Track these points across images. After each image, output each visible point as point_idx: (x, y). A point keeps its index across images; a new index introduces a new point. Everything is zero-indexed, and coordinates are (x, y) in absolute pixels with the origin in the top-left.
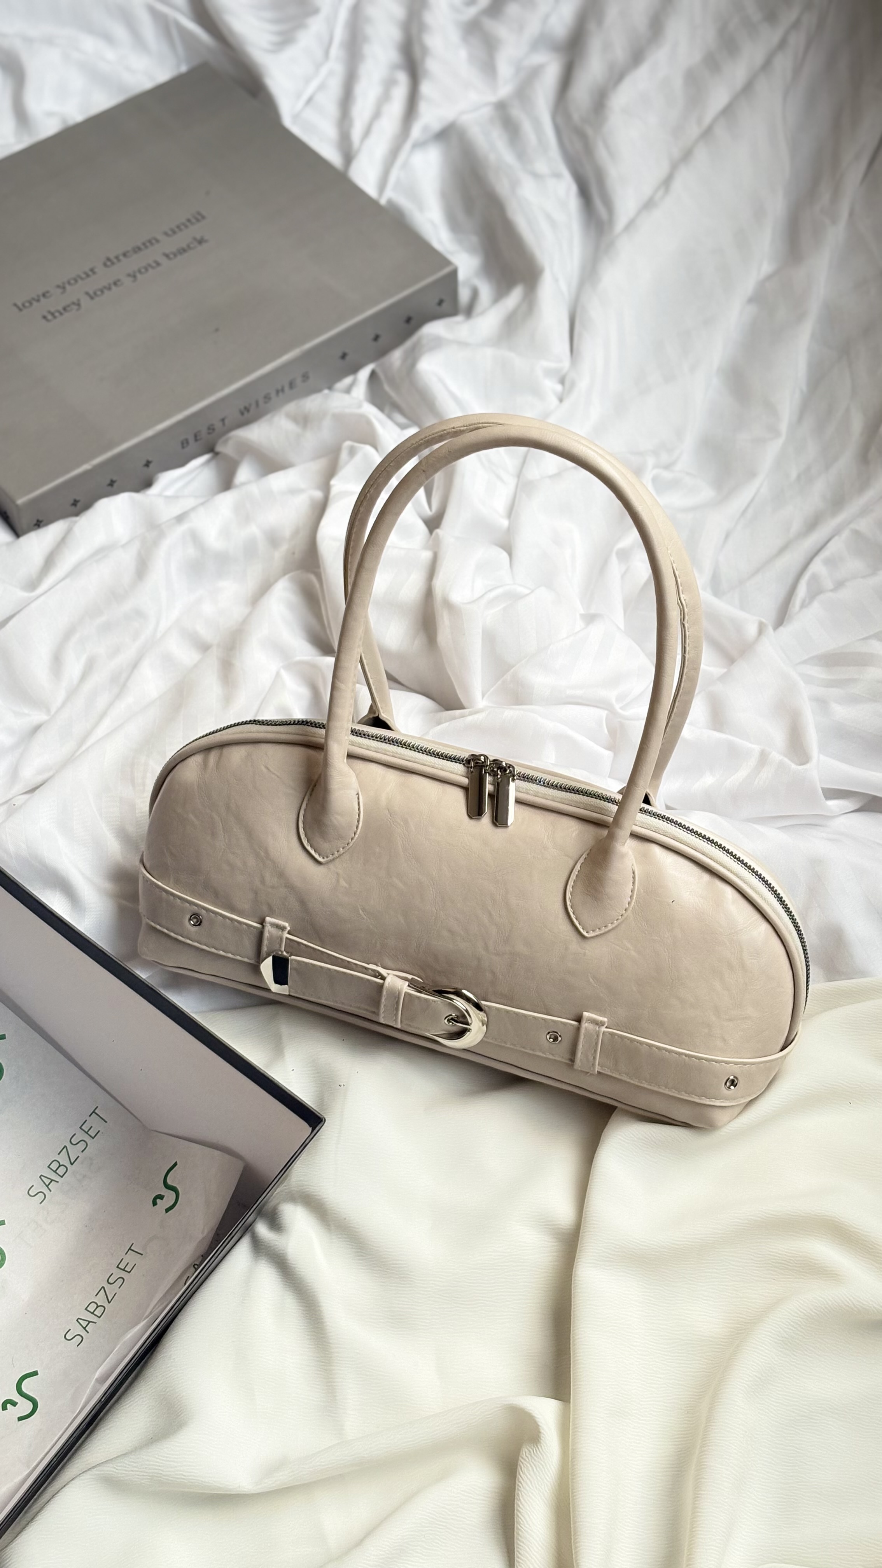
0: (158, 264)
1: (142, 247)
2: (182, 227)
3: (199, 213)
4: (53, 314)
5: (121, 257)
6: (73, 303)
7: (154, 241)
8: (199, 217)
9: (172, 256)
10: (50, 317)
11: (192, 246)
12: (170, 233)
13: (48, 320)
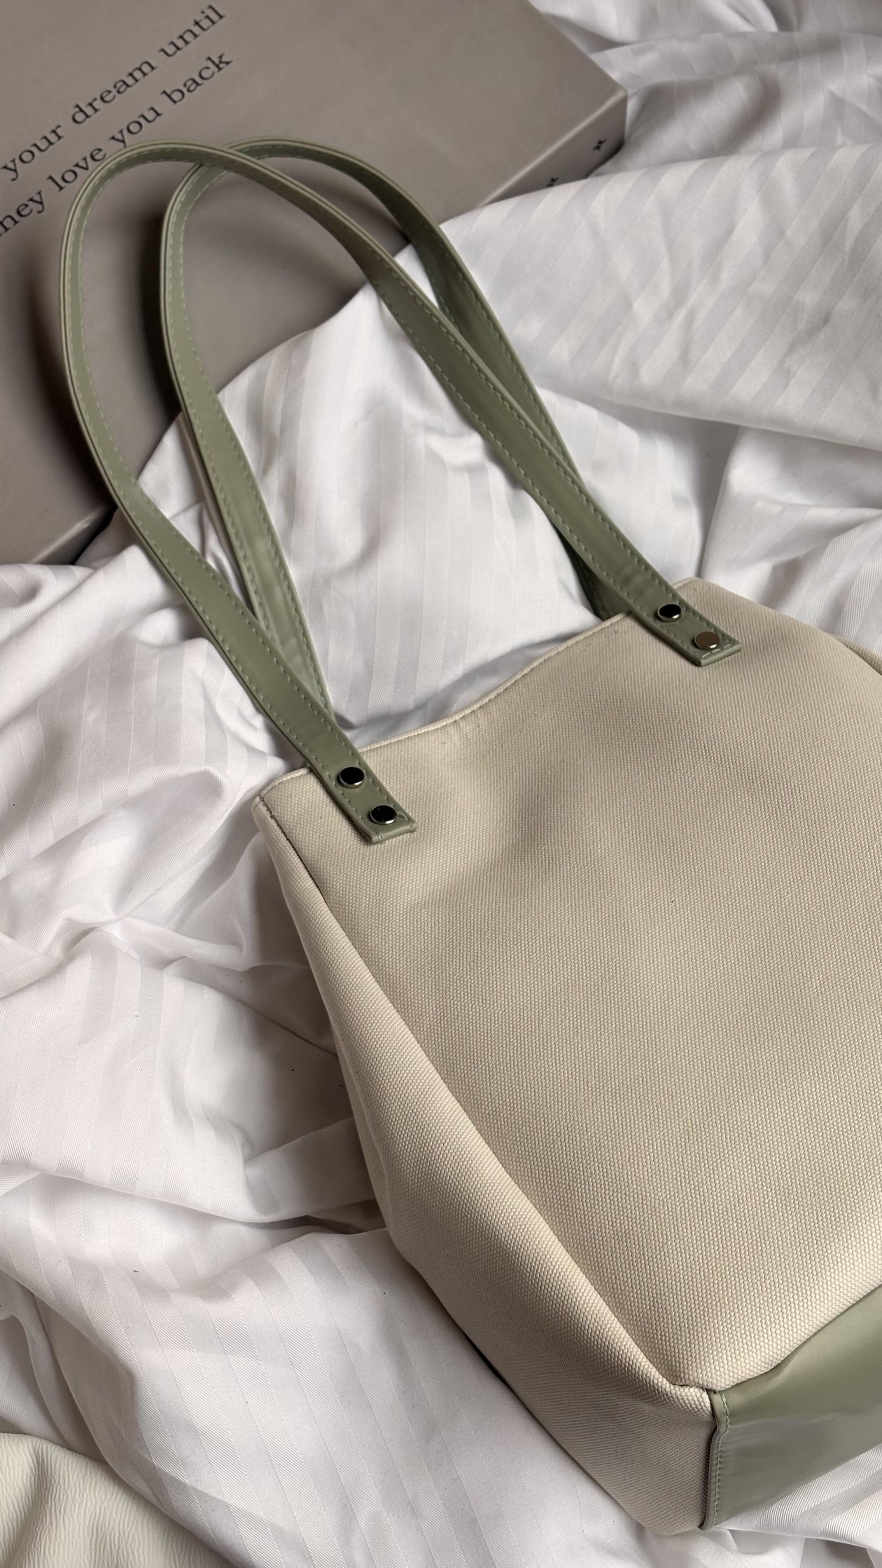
1: (130, 81)
2: (188, 37)
3: (211, 7)
5: (98, 104)
6: (31, 200)
7: (146, 68)
8: (214, 17)
9: (176, 96)
11: (205, 74)
12: (171, 50)
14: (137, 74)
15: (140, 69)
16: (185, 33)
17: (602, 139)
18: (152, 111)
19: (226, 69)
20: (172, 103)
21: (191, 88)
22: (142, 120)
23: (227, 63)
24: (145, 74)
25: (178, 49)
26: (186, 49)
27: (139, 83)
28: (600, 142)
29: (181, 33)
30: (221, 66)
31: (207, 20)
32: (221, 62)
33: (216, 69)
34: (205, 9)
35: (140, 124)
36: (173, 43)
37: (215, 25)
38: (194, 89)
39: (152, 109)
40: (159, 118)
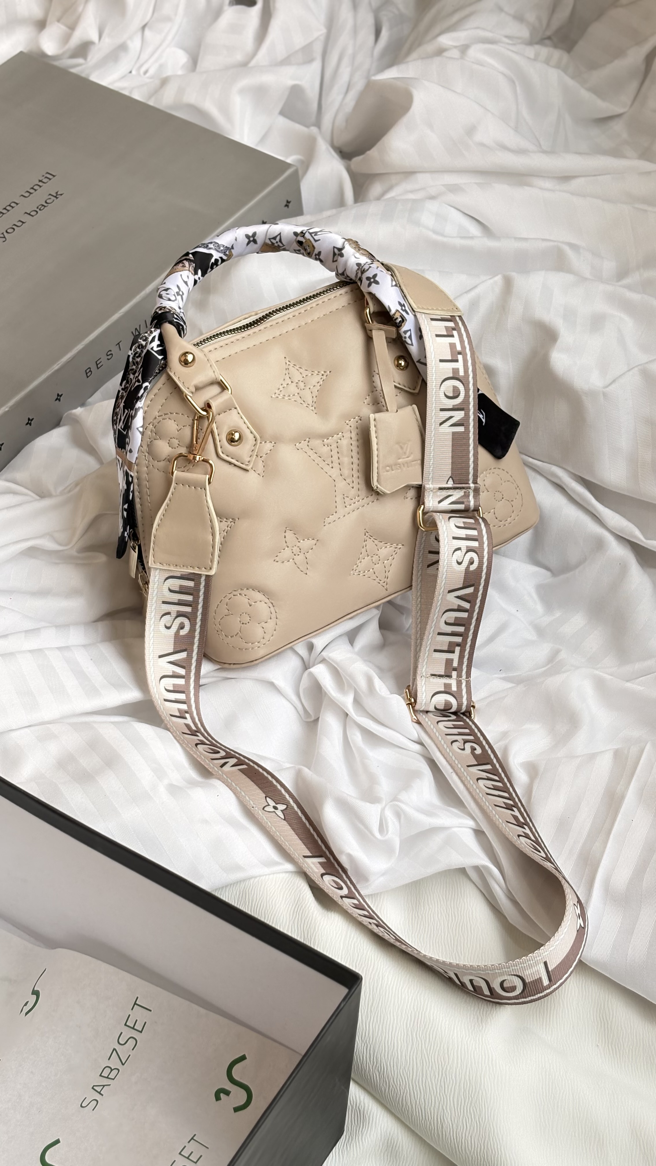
14: (8, 208)
15: (10, 205)
16: (34, 186)
17: (289, 200)
18: (20, 222)
19: (60, 197)
20: (31, 217)
21: (41, 209)
22: (14, 227)
23: (61, 195)
24: (13, 207)
25: (31, 193)
26: (35, 193)
27: (9, 212)
28: (288, 202)
29: (32, 187)
30: (58, 196)
31: (46, 179)
32: (57, 195)
33: (55, 198)
34: (44, 174)
35: (14, 229)
36: (28, 192)
37: (52, 180)
38: (44, 209)
39: (20, 221)
40: (24, 224)
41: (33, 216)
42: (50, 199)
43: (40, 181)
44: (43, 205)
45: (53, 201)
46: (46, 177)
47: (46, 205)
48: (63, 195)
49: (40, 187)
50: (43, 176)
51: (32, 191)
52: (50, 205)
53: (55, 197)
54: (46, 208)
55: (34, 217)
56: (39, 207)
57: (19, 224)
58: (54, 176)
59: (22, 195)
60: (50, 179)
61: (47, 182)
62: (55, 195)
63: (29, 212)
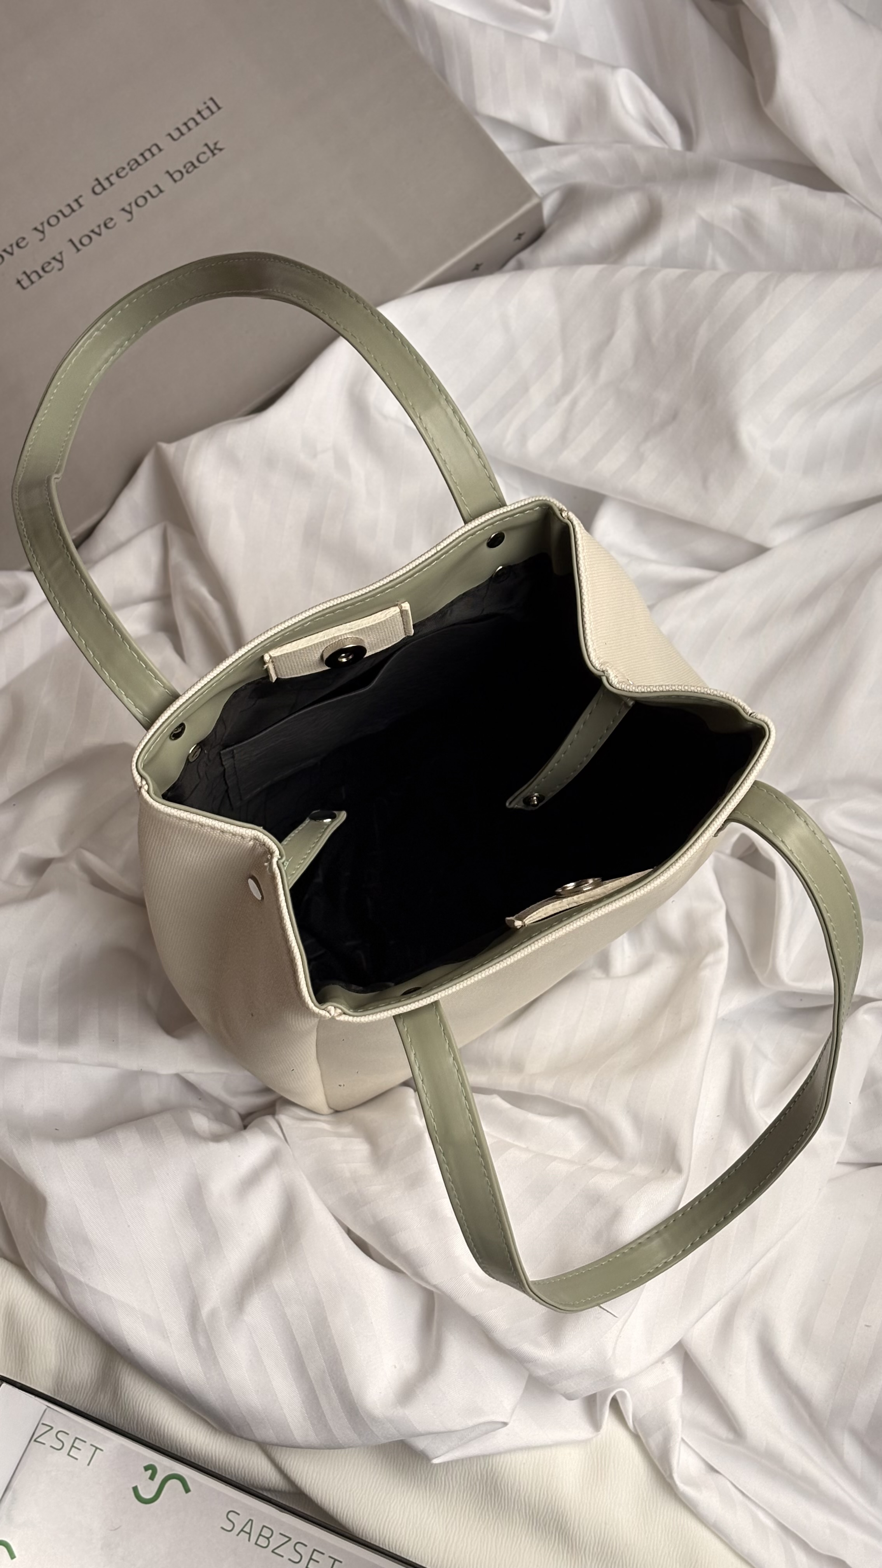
0: (161, 191)
1: (141, 160)
2: (191, 124)
3: (212, 99)
4: (29, 277)
5: (114, 179)
6: (54, 258)
7: (154, 150)
8: (214, 108)
9: (177, 176)
10: (25, 283)
11: (202, 158)
12: (176, 134)
13: (23, 288)
14: (148, 155)
15: (149, 150)
16: (189, 120)
18: (156, 188)
19: (218, 155)
20: (173, 182)
21: (190, 170)
22: (147, 195)
23: (221, 150)
24: (153, 155)
25: (182, 134)
26: (188, 135)
27: (148, 162)
28: (521, 234)
29: (186, 121)
30: (216, 151)
31: (207, 110)
32: (215, 148)
33: (211, 155)
34: (206, 100)
35: (145, 198)
36: (178, 129)
37: (215, 115)
38: (192, 171)
39: (157, 186)
40: (161, 195)
41: (175, 181)
42: (204, 153)
43: (199, 113)
44: (193, 164)
45: (208, 159)
46: (208, 108)
47: (196, 163)
48: (223, 152)
49: (197, 124)
50: (205, 103)
51: (184, 129)
52: (201, 165)
53: (212, 151)
54: (196, 170)
55: (178, 183)
56: (188, 165)
57: (155, 192)
58: (219, 108)
59: (170, 135)
60: (212, 113)
61: (208, 117)
62: (212, 147)
63: (171, 172)
